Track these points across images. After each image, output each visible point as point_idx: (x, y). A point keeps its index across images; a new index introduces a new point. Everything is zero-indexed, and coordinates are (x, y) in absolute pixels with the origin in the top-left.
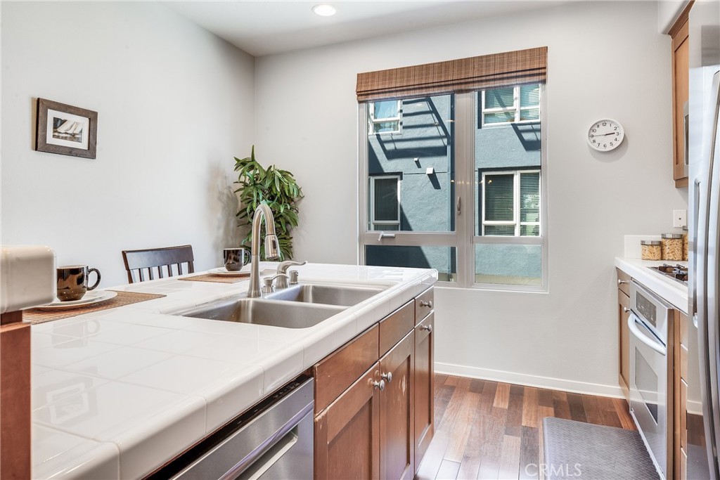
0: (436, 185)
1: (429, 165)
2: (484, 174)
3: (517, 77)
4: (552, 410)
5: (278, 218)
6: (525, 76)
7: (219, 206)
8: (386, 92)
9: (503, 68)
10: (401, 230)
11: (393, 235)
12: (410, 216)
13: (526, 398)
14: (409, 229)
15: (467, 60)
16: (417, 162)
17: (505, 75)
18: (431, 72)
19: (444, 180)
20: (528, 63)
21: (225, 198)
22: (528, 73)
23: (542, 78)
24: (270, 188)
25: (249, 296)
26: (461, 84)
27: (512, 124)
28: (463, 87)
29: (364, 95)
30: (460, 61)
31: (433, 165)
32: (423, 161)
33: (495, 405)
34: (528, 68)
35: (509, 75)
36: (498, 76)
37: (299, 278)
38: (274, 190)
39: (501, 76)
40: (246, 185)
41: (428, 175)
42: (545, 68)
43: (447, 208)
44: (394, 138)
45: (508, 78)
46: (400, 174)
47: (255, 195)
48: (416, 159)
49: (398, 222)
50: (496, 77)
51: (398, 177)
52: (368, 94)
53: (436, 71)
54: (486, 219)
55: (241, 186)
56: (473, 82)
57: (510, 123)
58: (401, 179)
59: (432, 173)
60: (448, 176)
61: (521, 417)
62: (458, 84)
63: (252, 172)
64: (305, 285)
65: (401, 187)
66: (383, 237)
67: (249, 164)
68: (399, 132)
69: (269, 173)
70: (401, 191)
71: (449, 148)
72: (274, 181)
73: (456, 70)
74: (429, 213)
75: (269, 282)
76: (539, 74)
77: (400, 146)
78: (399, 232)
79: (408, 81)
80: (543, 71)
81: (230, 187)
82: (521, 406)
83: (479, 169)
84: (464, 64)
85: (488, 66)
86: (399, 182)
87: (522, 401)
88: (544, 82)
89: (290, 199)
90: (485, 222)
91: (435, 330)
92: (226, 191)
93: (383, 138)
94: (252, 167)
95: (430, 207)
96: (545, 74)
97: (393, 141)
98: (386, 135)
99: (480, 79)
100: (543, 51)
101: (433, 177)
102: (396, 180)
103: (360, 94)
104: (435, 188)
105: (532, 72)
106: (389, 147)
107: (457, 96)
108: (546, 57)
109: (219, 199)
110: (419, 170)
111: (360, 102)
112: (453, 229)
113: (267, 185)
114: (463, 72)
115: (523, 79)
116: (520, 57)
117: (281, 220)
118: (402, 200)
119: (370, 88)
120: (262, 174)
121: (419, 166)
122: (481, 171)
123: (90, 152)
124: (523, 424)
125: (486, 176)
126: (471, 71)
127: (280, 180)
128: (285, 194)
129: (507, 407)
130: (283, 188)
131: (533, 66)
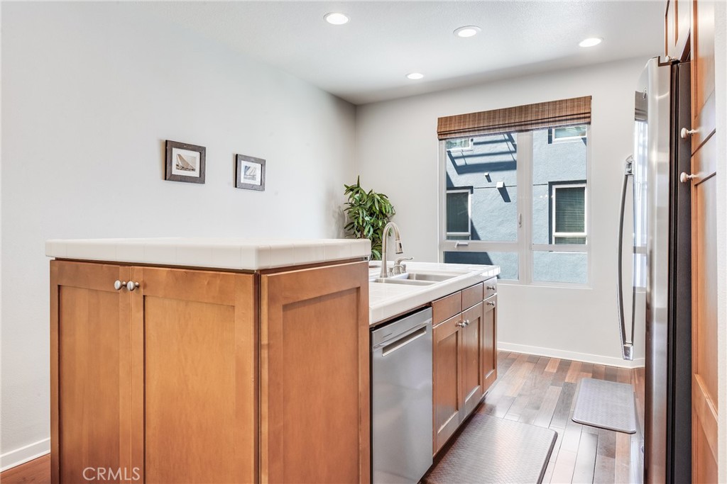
0: (506, 198)
1: (499, 179)
2: (554, 187)
3: (567, 120)
4: (591, 375)
5: (376, 230)
6: (573, 119)
7: (333, 221)
8: (461, 132)
9: (555, 113)
10: (472, 239)
11: (467, 243)
12: (481, 228)
13: (572, 367)
14: (478, 238)
15: (527, 107)
16: (488, 177)
17: (557, 119)
18: (497, 116)
19: (514, 193)
20: (576, 109)
21: (337, 215)
22: (575, 117)
23: (587, 120)
24: (371, 207)
25: (381, 277)
26: (522, 125)
27: (582, 139)
28: (523, 128)
29: (442, 135)
30: (521, 108)
31: (504, 178)
32: (493, 175)
33: (546, 370)
34: (575, 113)
35: (560, 118)
36: (551, 119)
37: (406, 268)
38: (374, 208)
39: (554, 119)
40: (352, 205)
41: (498, 188)
42: (590, 113)
44: (465, 154)
45: (559, 121)
46: (471, 188)
47: (360, 212)
48: (486, 174)
49: (469, 233)
50: (550, 120)
51: (469, 191)
52: (447, 134)
53: (501, 115)
54: (557, 230)
55: (348, 206)
56: (532, 124)
57: (581, 137)
58: (472, 193)
59: (502, 186)
61: (565, 378)
62: (519, 125)
63: (358, 195)
64: (411, 273)
65: (472, 200)
66: (458, 245)
67: (356, 190)
68: (469, 148)
69: (371, 197)
70: (472, 205)
72: (374, 202)
73: (517, 113)
74: (499, 225)
75: (391, 270)
76: (585, 118)
77: (470, 161)
78: (470, 241)
79: (478, 123)
80: (588, 115)
81: (340, 207)
82: (567, 371)
83: (549, 183)
84: (524, 109)
85: (543, 111)
86: (470, 196)
87: (568, 369)
88: (589, 123)
89: (385, 216)
90: (555, 234)
91: (498, 306)
92: (337, 210)
93: (453, 155)
94: (357, 192)
95: (500, 220)
96: (589, 117)
97: (464, 157)
98: (457, 152)
99: (536, 121)
100: (588, 100)
101: (503, 191)
102: (467, 194)
103: (440, 134)
104: (505, 201)
105: (579, 116)
106: (460, 162)
108: (590, 104)
109: (333, 216)
110: (489, 185)
111: (440, 140)
113: (369, 205)
114: (523, 116)
115: (572, 121)
116: (569, 104)
117: (378, 231)
118: (472, 213)
119: (448, 129)
120: (365, 197)
121: (489, 180)
122: (551, 184)
123: (262, 186)
124: (566, 381)
125: (557, 189)
126: (529, 115)
127: (378, 201)
128: (381, 212)
129: (555, 371)
130: (380, 208)
131: (579, 112)
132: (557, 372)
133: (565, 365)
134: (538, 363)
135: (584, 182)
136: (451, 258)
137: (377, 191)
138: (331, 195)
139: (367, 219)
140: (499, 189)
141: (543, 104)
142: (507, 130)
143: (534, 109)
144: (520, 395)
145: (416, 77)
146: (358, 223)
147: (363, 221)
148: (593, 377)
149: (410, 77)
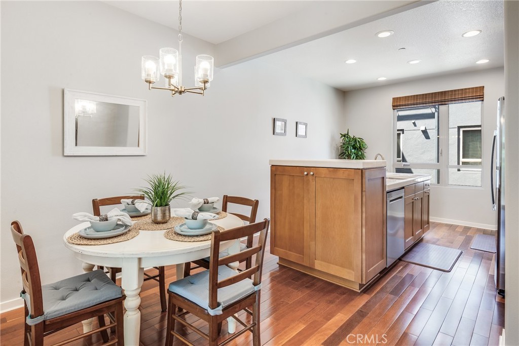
0: (427, 137)
1: (422, 124)
2: (461, 130)
5: (357, 157)
6: (473, 98)
7: (334, 152)
9: (462, 95)
11: (403, 164)
13: (471, 230)
14: (406, 161)
15: (445, 92)
16: (414, 123)
18: (428, 97)
19: (433, 134)
20: (474, 93)
21: (335, 149)
23: (481, 99)
24: (354, 145)
28: (443, 103)
29: (395, 107)
30: (442, 92)
31: (425, 124)
32: (418, 122)
33: (456, 230)
34: (474, 95)
38: (356, 145)
39: (461, 98)
42: (483, 95)
43: (435, 151)
46: (403, 130)
48: (413, 121)
49: (401, 159)
51: (401, 132)
52: (398, 106)
53: (430, 96)
54: (463, 157)
55: (342, 144)
56: (448, 101)
58: (403, 133)
59: (424, 129)
60: (435, 131)
62: (441, 102)
63: (347, 139)
65: (403, 138)
67: (346, 136)
69: (355, 140)
70: (403, 141)
71: (436, 114)
72: (356, 142)
73: (440, 96)
74: (422, 154)
76: (480, 98)
85: (455, 94)
86: (402, 135)
87: (469, 230)
88: (483, 100)
89: (362, 149)
90: (462, 160)
92: (335, 146)
96: (483, 97)
100: (482, 88)
101: (425, 132)
103: (393, 106)
104: (426, 139)
105: (476, 97)
107: (440, 106)
108: (483, 90)
110: (415, 128)
111: (394, 110)
112: (438, 162)
114: (443, 97)
118: (403, 146)
119: (398, 104)
120: (351, 140)
121: (415, 126)
122: (459, 128)
123: (306, 136)
124: (468, 234)
125: (463, 131)
126: (447, 96)
127: (359, 141)
128: (360, 147)
129: (461, 231)
130: (360, 145)
131: (477, 94)
132: (463, 231)
133: (467, 229)
134: (451, 227)
135: (480, 126)
136: (399, 170)
137: (357, 136)
138: (333, 139)
139: (353, 151)
140: (422, 131)
141: (455, 91)
142: (434, 104)
143: (450, 93)
144: (442, 238)
145: (382, 79)
146: (348, 153)
147: (351, 151)
148: (483, 234)
149: (379, 79)
